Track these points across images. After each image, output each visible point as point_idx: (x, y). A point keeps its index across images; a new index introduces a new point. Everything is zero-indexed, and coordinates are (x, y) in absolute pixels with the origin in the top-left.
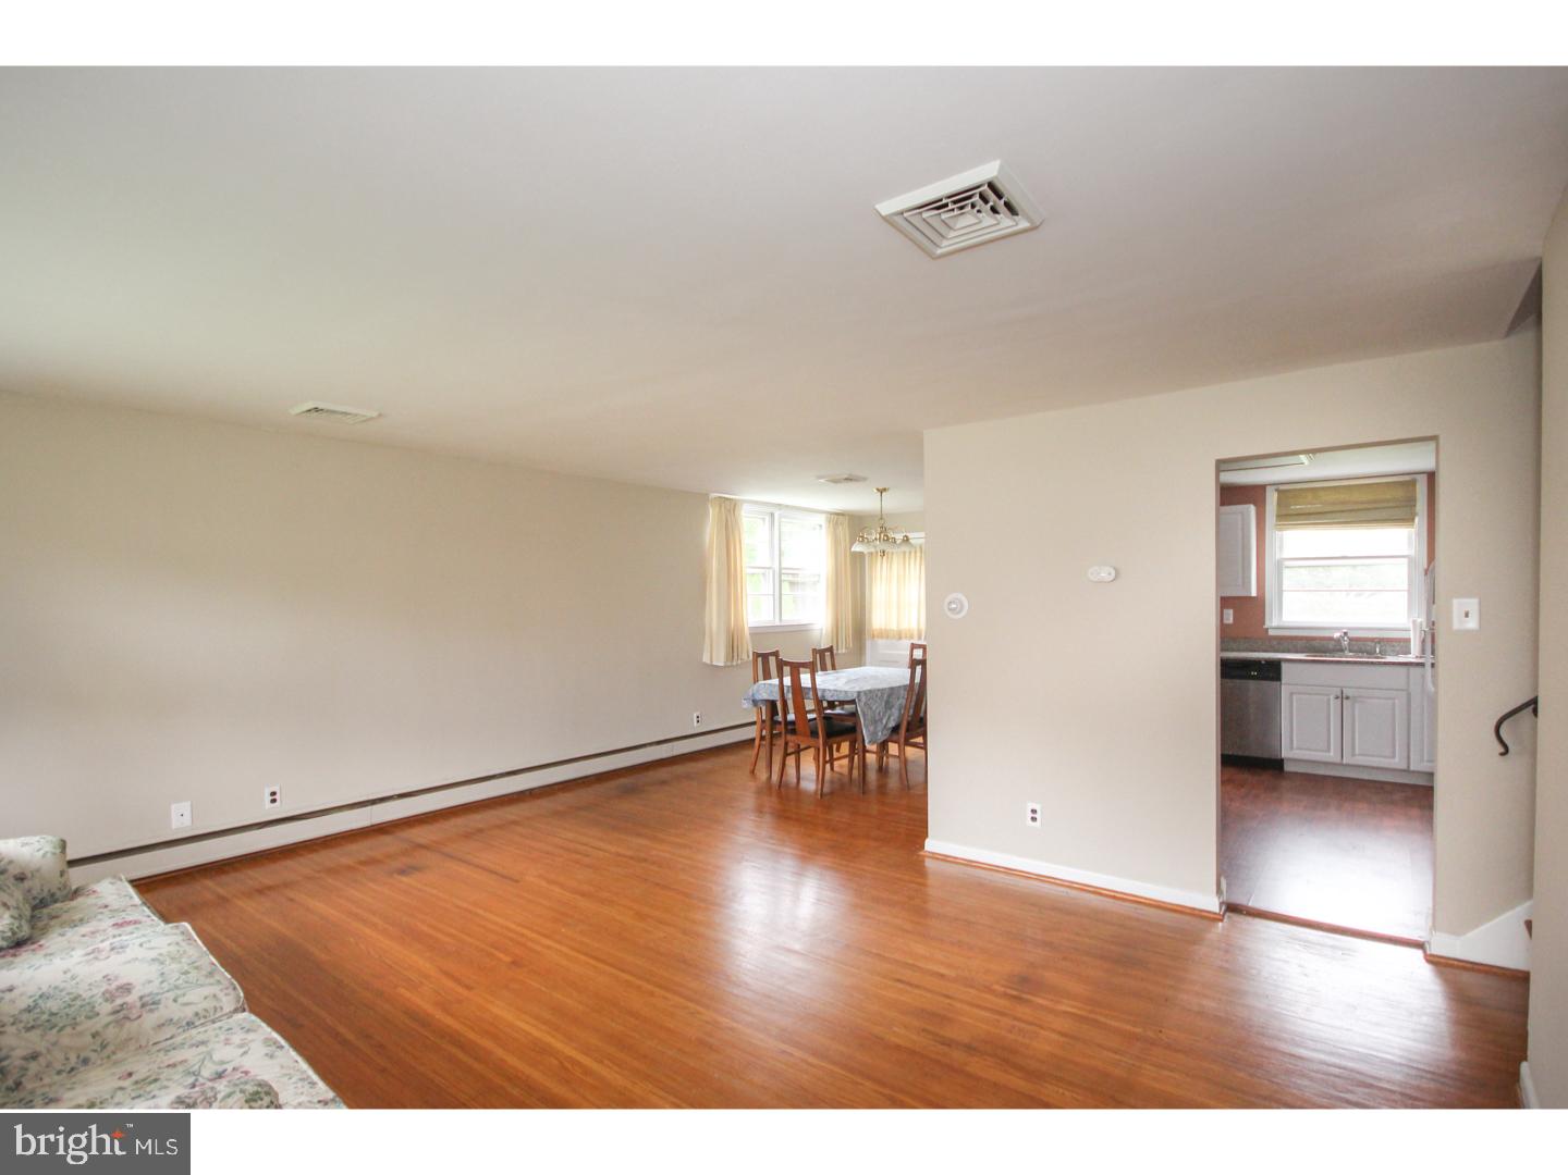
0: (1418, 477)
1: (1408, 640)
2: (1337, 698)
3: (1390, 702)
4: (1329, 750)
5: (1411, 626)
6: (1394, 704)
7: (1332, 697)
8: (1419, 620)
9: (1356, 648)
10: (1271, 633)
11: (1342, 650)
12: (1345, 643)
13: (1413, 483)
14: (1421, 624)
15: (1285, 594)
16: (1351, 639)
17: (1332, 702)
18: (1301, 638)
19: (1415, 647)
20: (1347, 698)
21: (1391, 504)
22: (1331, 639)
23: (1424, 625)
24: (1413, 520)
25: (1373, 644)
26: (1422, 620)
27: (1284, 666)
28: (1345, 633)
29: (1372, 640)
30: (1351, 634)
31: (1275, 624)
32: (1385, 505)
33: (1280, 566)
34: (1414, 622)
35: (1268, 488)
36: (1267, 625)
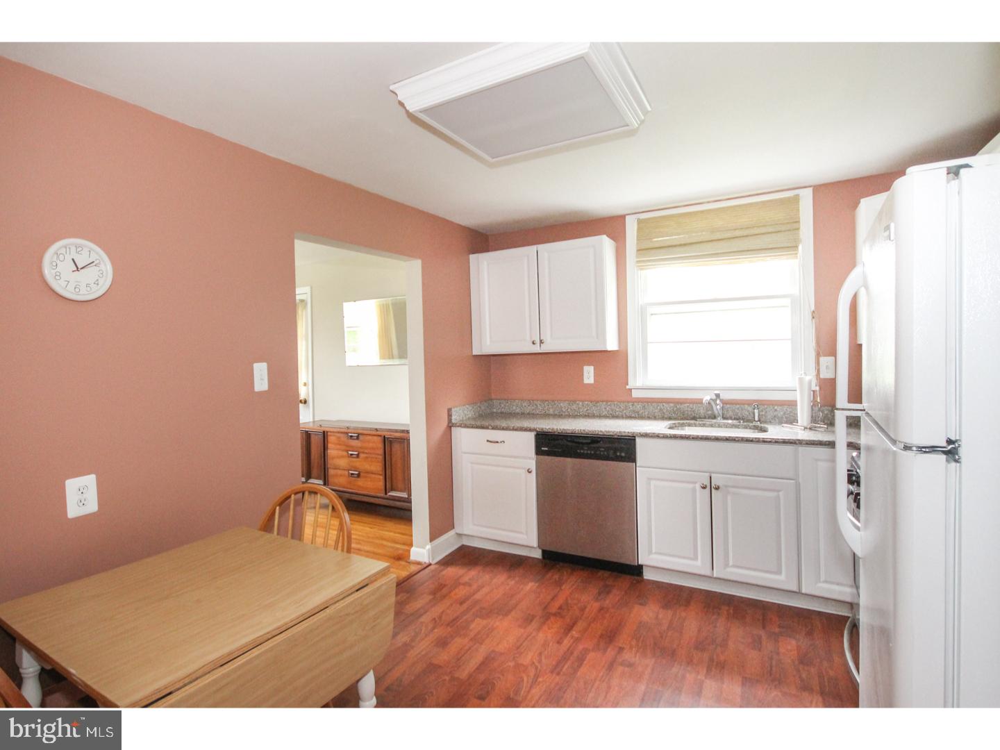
0: (801, 192)
1: (793, 404)
2: (704, 488)
3: (774, 494)
4: (695, 558)
5: (796, 385)
6: (778, 497)
7: (698, 487)
8: (808, 378)
9: (730, 413)
10: (635, 394)
11: (715, 417)
12: (717, 408)
13: (796, 199)
14: (810, 382)
15: (650, 347)
16: (725, 402)
17: (698, 494)
18: (668, 401)
19: (803, 415)
20: (717, 488)
21: (770, 230)
22: (700, 402)
23: (814, 382)
24: (796, 247)
25: (750, 409)
26: (810, 377)
27: (639, 442)
28: (718, 396)
29: (749, 403)
30: (724, 396)
31: (639, 384)
32: (763, 230)
33: (643, 312)
34: (801, 380)
35: (628, 218)
36: (631, 385)
